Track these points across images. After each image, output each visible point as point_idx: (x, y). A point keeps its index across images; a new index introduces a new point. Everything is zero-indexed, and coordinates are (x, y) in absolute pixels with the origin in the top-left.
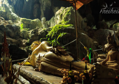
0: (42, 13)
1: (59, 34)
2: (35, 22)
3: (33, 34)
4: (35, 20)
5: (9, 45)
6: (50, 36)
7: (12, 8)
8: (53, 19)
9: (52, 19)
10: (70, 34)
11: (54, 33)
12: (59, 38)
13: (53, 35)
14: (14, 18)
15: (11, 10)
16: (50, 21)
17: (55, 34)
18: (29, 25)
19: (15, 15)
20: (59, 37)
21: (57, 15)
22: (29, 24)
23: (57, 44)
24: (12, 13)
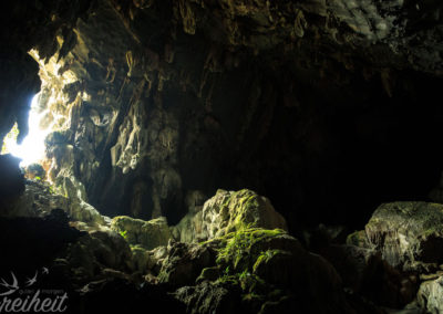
0: (157, 206)
1: (259, 254)
2: (155, 226)
3: (177, 258)
4: (153, 222)
5: (142, 285)
6: (227, 260)
7: (81, 190)
8: (189, 222)
9: (184, 220)
10: (289, 253)
11: (239, 251)
12: (260, 265)
13: (238, 259)
14: (88, 216)
15: (79, 193)
16: (178, 226)
17: (245, 254)
18: (136, 235)
19: (90, 208)
20: (258, 262)
21: (207, 210)
22: (138, 231)
23: (258, 282)
24: (83, 203)
